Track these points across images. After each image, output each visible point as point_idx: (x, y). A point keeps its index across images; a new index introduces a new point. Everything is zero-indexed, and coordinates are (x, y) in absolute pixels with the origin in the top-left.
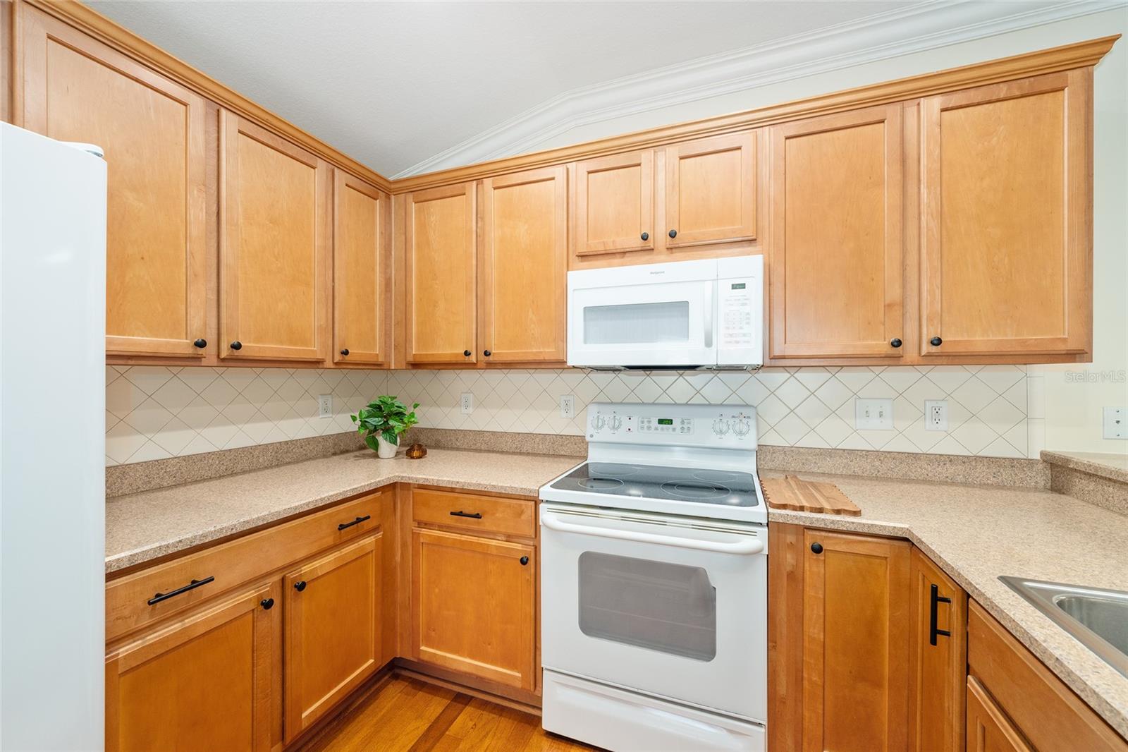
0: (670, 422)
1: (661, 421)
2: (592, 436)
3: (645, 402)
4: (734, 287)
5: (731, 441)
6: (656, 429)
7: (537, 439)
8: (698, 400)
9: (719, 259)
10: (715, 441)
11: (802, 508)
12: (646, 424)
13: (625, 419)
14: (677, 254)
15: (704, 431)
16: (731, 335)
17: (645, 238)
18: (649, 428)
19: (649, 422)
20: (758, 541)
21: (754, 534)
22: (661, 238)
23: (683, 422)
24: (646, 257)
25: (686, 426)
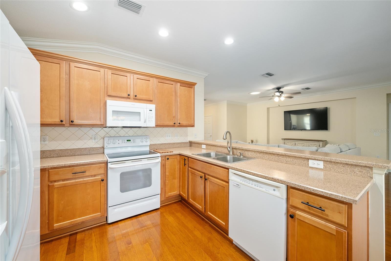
0: (130, 140)
1: (127, 141)
2: (107, 146)
3: (121, 136)
4: (150, 110)
5: (144, 143)
6: (126, 143)
7: (83, 150)
8: (135, 135)
9: (147, 104)
10: (141, 144)
11: (165, 153)
12: (123, 142)
13: (117, 141)
14: (136, 101)
15: (138, 142)
16: (149, 120)
17: (129, 95)
18: (124, 142)
19: (124, 141)
20: (159, 160)
21: (158, 159)
22: (132, 96)
23: (133, 140)
24: (128, 100)
25: (134, 141)
